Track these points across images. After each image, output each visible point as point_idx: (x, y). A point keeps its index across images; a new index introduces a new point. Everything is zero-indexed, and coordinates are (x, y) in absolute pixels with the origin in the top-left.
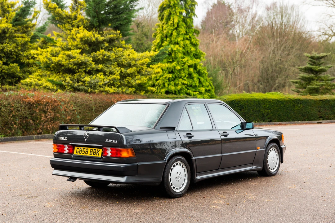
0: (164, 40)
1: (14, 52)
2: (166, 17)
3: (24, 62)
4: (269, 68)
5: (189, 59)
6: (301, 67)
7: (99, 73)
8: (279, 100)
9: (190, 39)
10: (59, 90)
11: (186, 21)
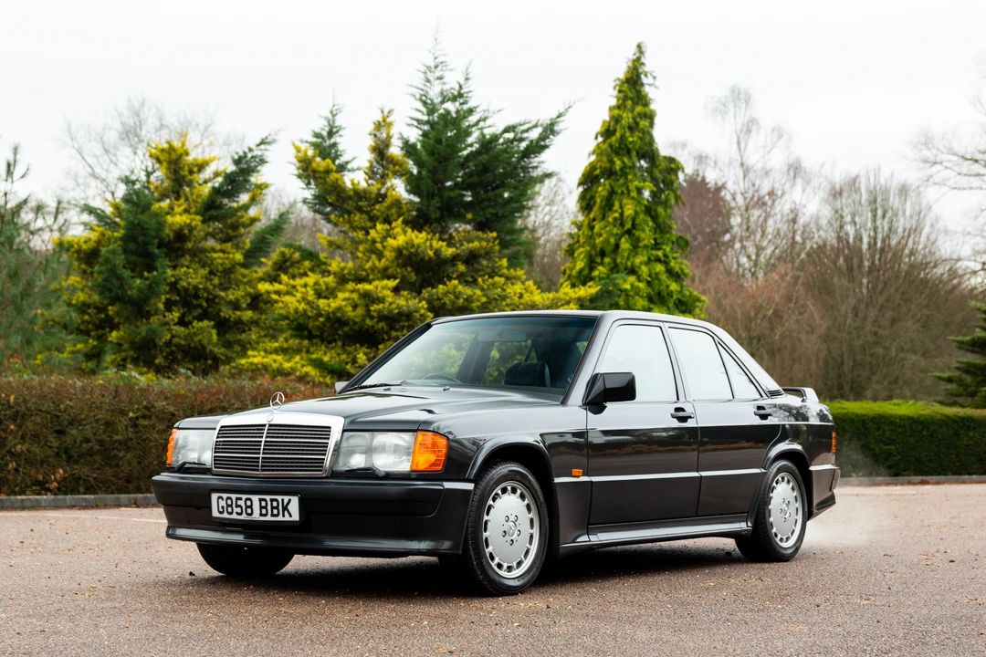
0: (597, 263)
1: (202, 291)
2: (601, 202)
3: (227, 317)
4: (846, 357)
6: (960, 338)
8: (918, 418)
9: (665, 261)
11: (653, 213)
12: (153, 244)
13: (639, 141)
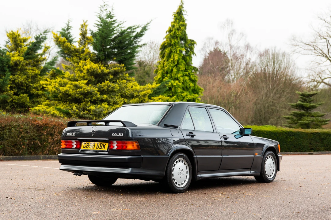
0: (165, 76)
1: (24, 84)
2: (167, 55)
3: (33, 93)
4: (262, 109)
5: (188, 94)
6: (292, 104)
7: (104, 103)
8: (273, 132)
9: (189, 76)
10: (66, 118)
11: (185, 59)
12: (6, 67)
13: (180, 34)
